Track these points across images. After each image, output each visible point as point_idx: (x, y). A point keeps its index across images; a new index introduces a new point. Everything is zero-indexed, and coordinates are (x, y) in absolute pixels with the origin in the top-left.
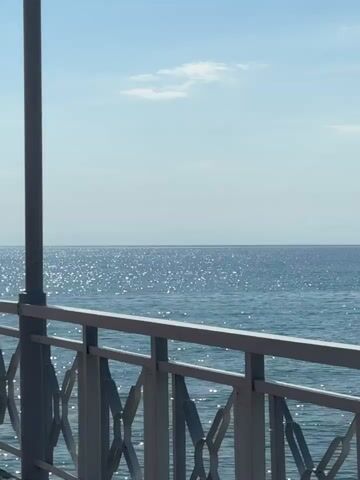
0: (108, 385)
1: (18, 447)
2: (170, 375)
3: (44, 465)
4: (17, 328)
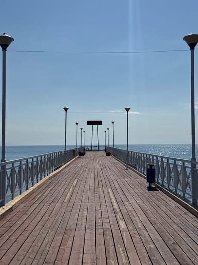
4: (190, 166)
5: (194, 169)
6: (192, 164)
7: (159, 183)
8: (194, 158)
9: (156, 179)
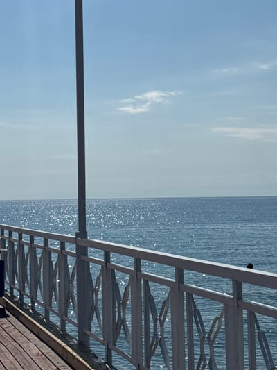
0: (115, 285)
1: (76, 321)
2: (142, 280)
3: (88, 332)
4: (75, 252)
5: (83, 258)
6: (78, 248)
7: (12, 298)
8: (82, 233)
9: (7, 287)
